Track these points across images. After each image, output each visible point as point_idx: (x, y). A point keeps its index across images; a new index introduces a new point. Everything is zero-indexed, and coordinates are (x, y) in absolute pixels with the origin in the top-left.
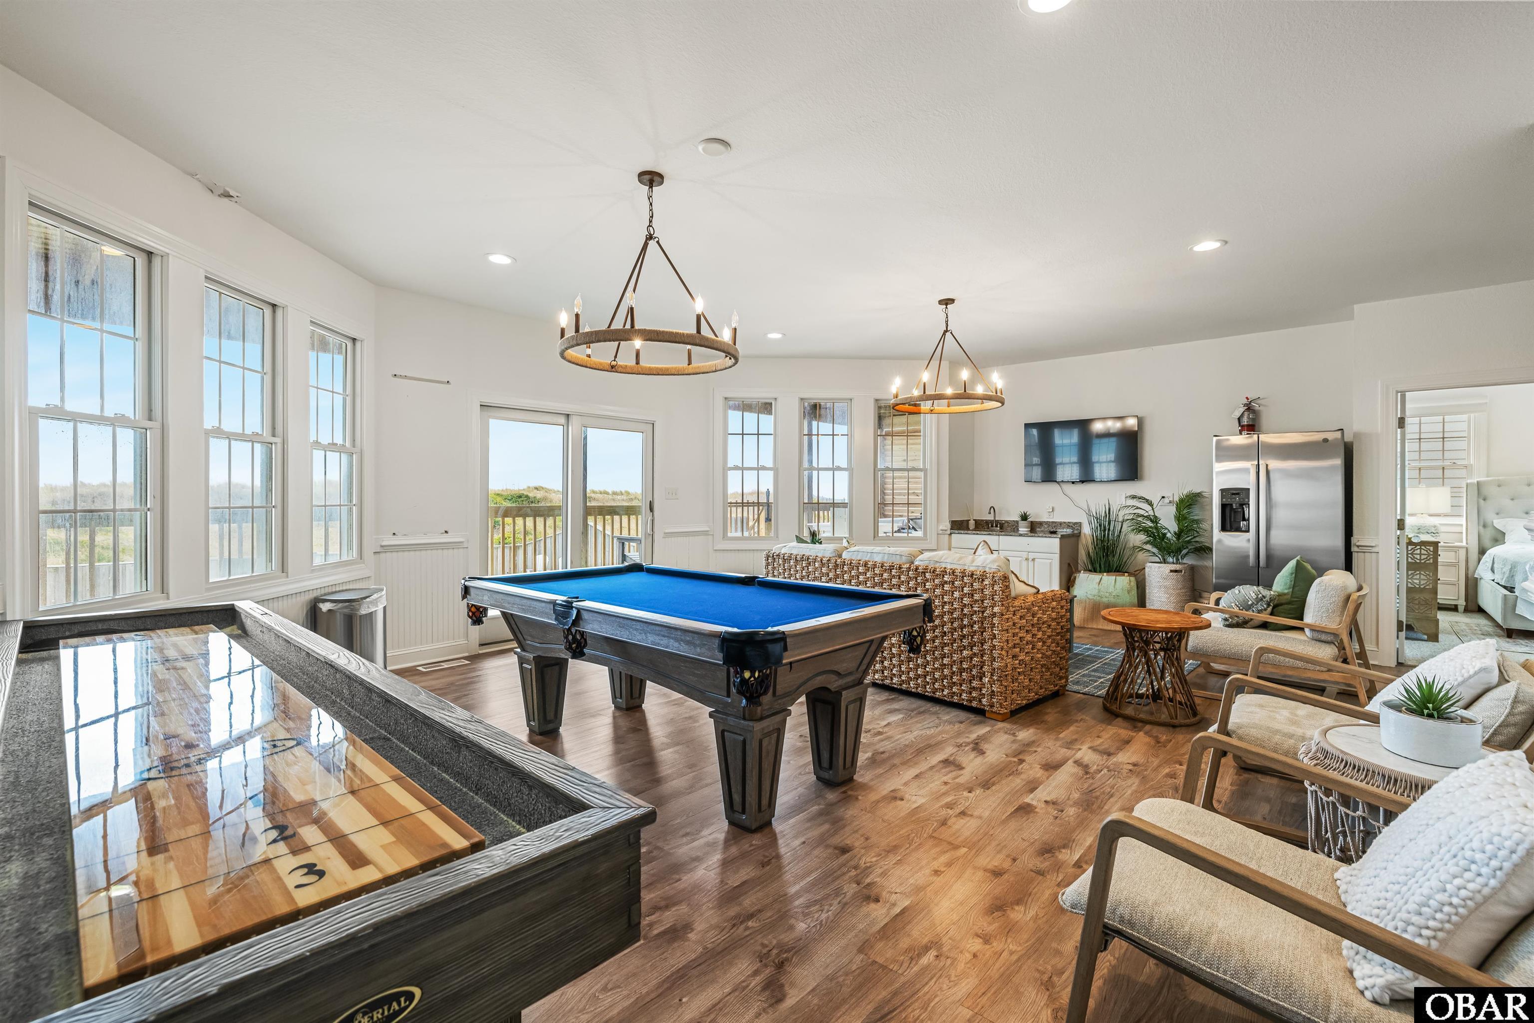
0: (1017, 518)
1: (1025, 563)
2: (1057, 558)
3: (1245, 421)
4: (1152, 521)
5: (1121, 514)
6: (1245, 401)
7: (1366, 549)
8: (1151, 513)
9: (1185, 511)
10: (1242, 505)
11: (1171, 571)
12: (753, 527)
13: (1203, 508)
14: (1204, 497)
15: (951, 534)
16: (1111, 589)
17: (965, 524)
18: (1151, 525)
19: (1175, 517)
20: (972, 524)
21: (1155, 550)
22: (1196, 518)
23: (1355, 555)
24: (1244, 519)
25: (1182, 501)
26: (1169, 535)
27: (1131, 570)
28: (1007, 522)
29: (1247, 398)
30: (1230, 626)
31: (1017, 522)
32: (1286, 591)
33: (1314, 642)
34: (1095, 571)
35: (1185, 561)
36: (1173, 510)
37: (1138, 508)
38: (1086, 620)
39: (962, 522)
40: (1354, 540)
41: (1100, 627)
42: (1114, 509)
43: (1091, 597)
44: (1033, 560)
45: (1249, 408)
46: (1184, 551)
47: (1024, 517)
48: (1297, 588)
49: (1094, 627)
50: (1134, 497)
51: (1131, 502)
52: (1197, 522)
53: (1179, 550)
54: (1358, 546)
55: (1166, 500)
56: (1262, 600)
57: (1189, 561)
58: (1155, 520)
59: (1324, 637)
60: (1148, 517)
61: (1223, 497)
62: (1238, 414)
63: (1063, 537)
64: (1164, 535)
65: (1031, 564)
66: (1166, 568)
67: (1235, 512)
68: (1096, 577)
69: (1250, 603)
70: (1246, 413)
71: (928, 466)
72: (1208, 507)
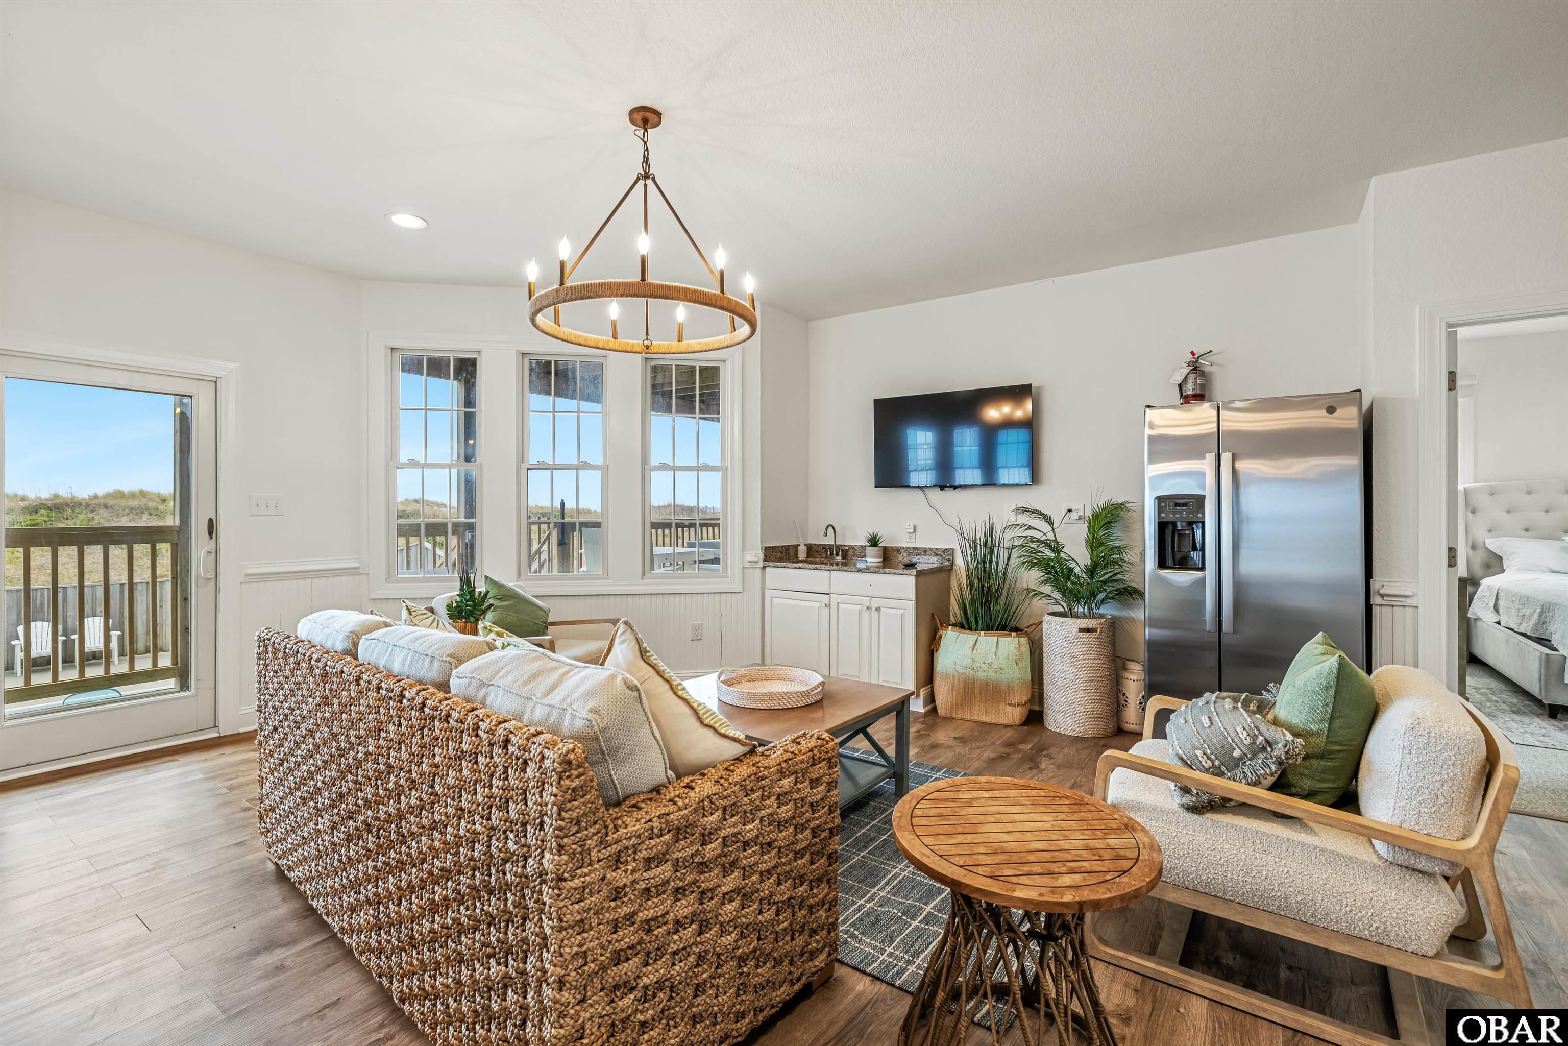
0: (863, 542)
1: (866, 614)
2: (911, 605)
3: (1189, 390)
4: (1052, 550)
5: (1008, 535)
6: (1190, 358)
7: (1397, 601)
8: (1050, 536)
9: (1101, 533)
10: (1190, 524)
11: (1081, 630)
12: (539, 552)
13: (1126, 528)
14: (1128, 510)
15: (764, 567)
16: (991, 658)
17: (792, 551)
18: (1052, 555)
19: (1087, 541)
20: (802, 553)
21: (1057, 595)
22: (1118, 543)
23: (1376, 611)
24: (1194, 548)
25: (1096, 516)
26: (1077, 570)
27: (1023, 624)
28: (852, 548)
29: (1193, 353)
30: (1195, 809)
31: (863, 547)
32: (1314, 727)
33: (1397, 871)
34: (970, 629)
35: (1102, 610)
36: (1083, 530)
37: (1030, 528)
38: (953, 707)
39: (787, 548)
40: (1375, 585)
41: (975, 717)
42: (998, 528)
43: (961, 670)
44: (878, 609)
45: (1195, 368)
46: (1101, 596)
47: (874, 541)
48: (1337, 723)
49: (967, 717)
50: (1024, 510)
51: (1023, 519)
52: (1119, 550)
53: (1093, 595)
54: (1382, 596)
55: (1074, 515)
56: (1263, 749)
57: (1108, 610)
58: (1056, 548)
59: (1422, 864)
60: (1046, 543)
61: (1160, 510)
62: (1179, 378)
63: (920, 574)
64: (1071, 570)
65: (875, 615)
66: (1072, 625)
67: (1180, 536)
68: (968, 638)
69: (1237, 753)
70: (1192, 377)
71: (728, 464)
72: (1137, 526)
